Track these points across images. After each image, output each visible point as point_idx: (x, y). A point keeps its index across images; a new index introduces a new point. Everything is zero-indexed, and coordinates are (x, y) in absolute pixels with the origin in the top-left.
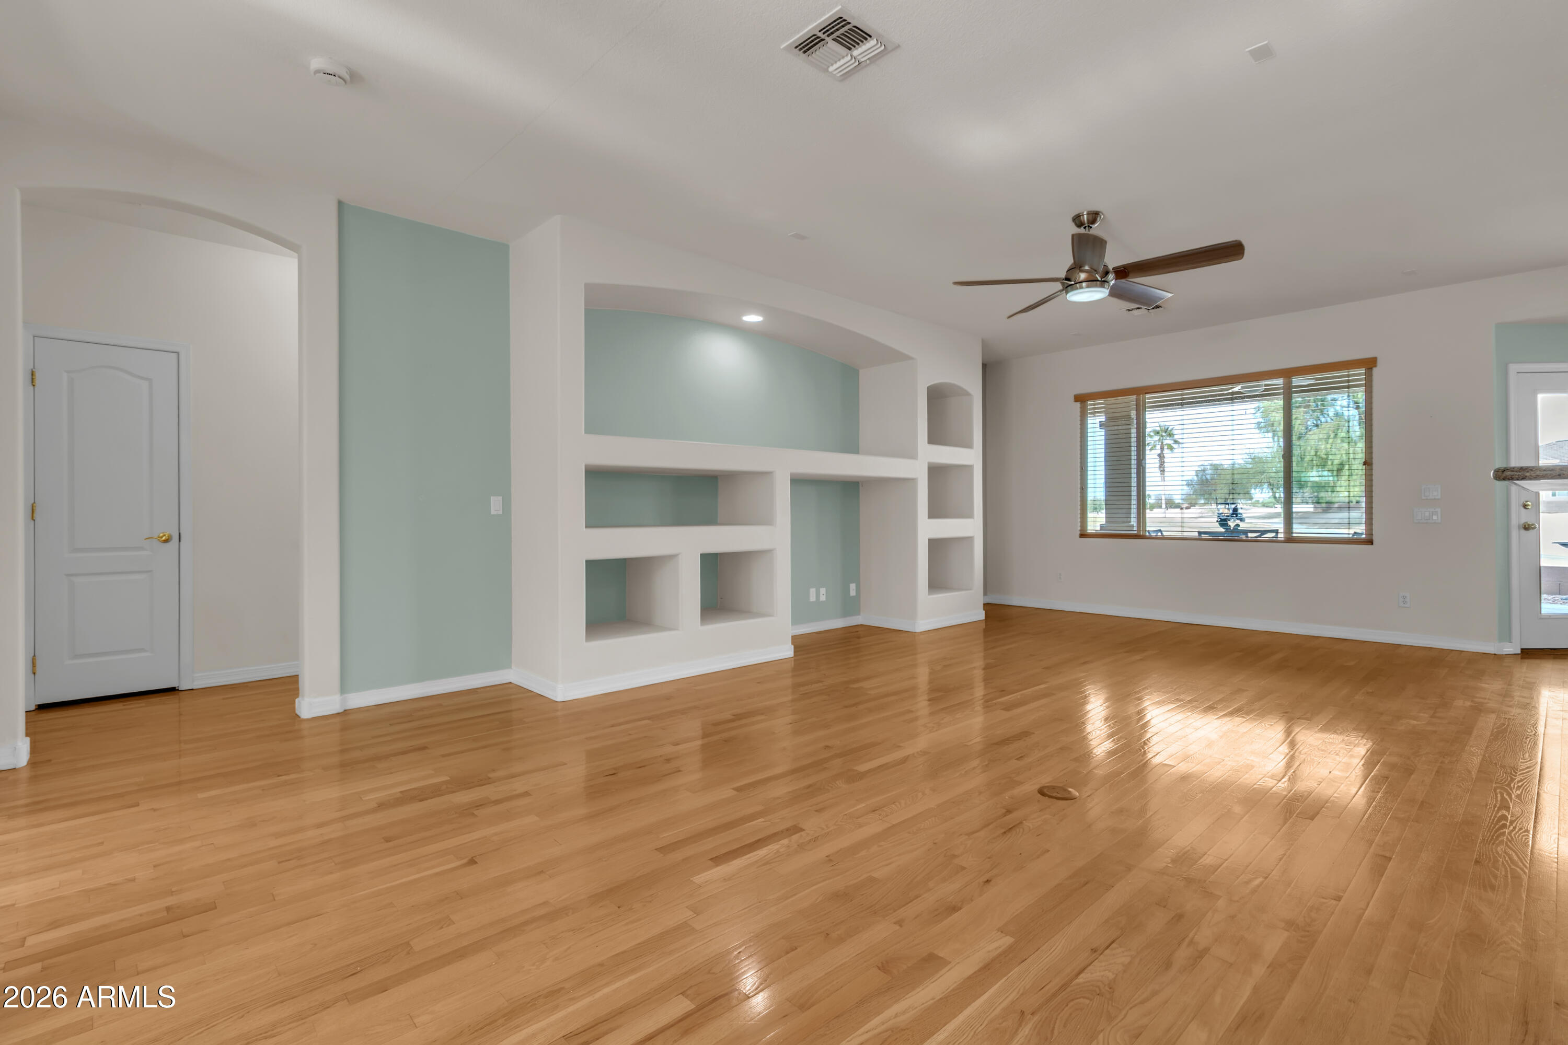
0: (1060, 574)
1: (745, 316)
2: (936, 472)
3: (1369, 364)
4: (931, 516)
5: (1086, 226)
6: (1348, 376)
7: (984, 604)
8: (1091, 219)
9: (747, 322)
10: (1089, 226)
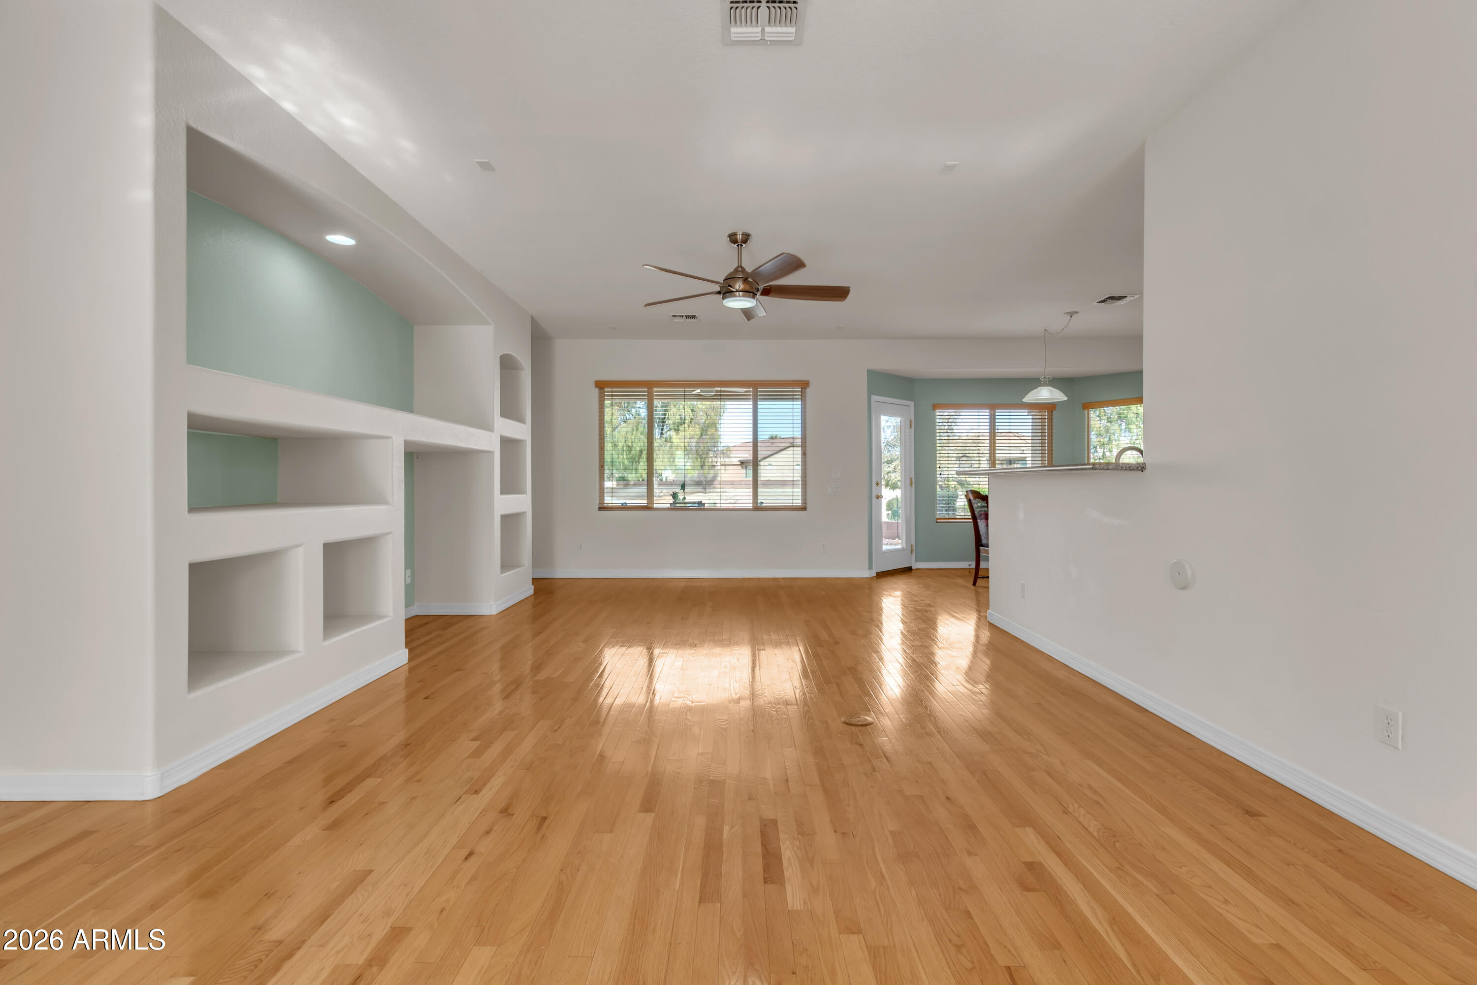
0: (581, 545)
1: (328, 235)
2: (508, 444)
3: (804, 385)
4: (504, 491)
5: (739, 244)
6: (793, 391)
7: (533, 579)
8: (744, 239)
9: (333, 243)
10: (741, 244)
